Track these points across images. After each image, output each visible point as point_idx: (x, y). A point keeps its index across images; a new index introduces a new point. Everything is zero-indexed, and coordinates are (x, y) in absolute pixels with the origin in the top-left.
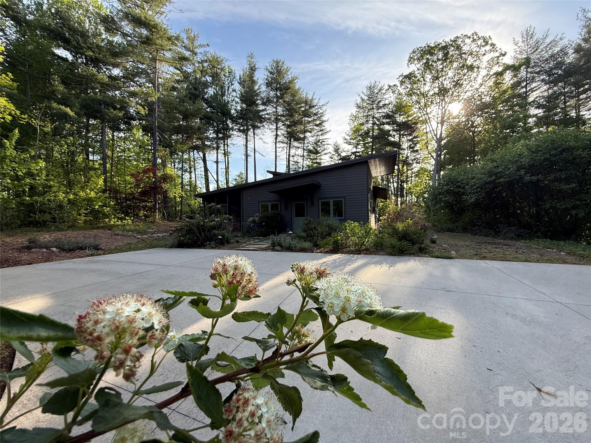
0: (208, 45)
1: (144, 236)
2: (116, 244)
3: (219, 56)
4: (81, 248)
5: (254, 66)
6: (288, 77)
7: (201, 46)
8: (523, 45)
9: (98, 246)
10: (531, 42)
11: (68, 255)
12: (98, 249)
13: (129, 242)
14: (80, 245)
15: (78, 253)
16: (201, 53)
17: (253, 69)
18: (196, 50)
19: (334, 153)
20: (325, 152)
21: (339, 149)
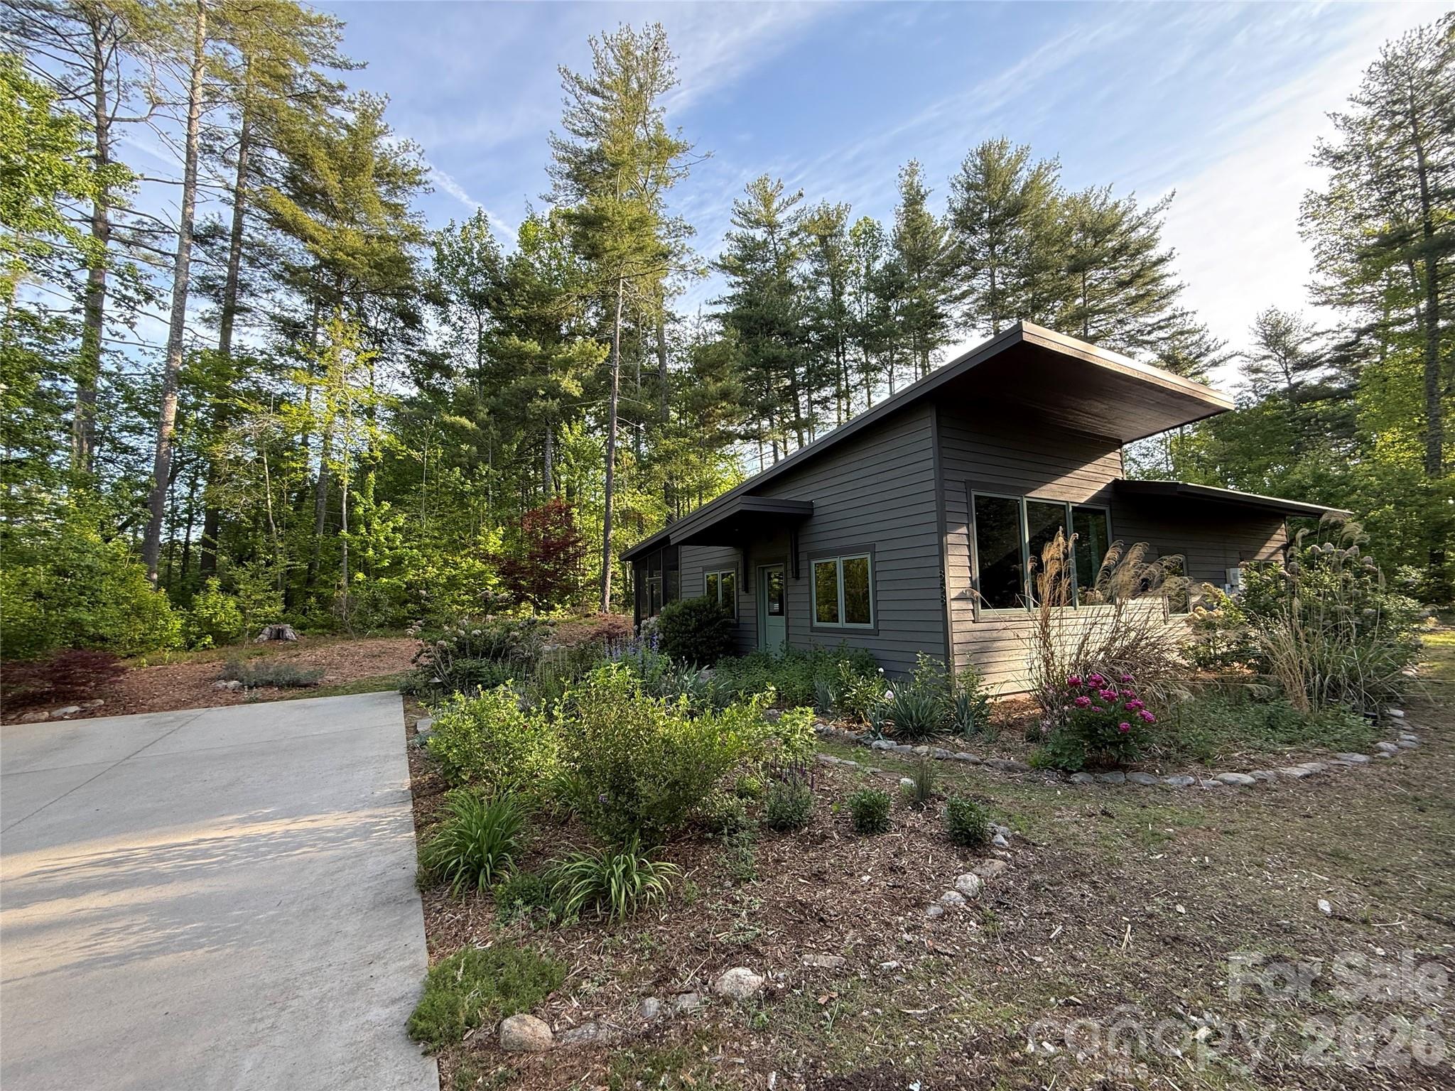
3: (832, 206)
16: (789, 219)
18: (778, 217)
19: (1266, 353)
20: (1213, 356)
21: (1288, 331)
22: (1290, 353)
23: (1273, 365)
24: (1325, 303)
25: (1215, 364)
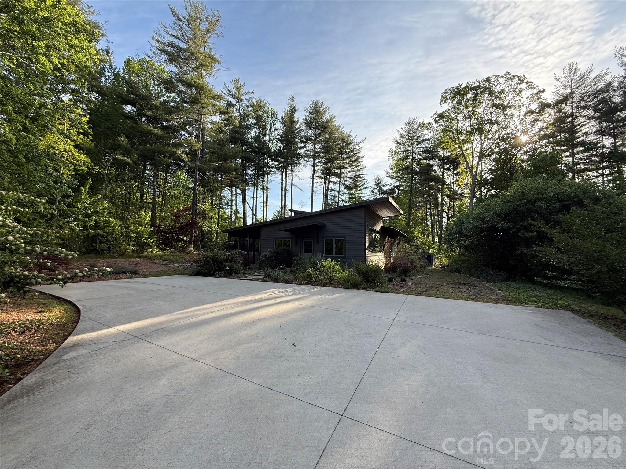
0: (253, 92)
1: (175, 265)
2: (151, 271)
3: (262, 101)
4: (124, 272)
5: (294, 108)
6: (326, 117)
7: (246, 93)
8: (565, 80)
9: (136, 271)
10: (575, 77)
11: (114, 277)
12: (136, 274)
13: (162, 269)
14: (124, 270)
15: (121, 275)
16: (246, 99)
17: (293, 111)
18: (242, 97)
19: (376, 187)
20: (365, 186)
21: (381, 183)
22: (381, 189)
23: (377, 191)
24: (389, 177)
25: (365, 188)
